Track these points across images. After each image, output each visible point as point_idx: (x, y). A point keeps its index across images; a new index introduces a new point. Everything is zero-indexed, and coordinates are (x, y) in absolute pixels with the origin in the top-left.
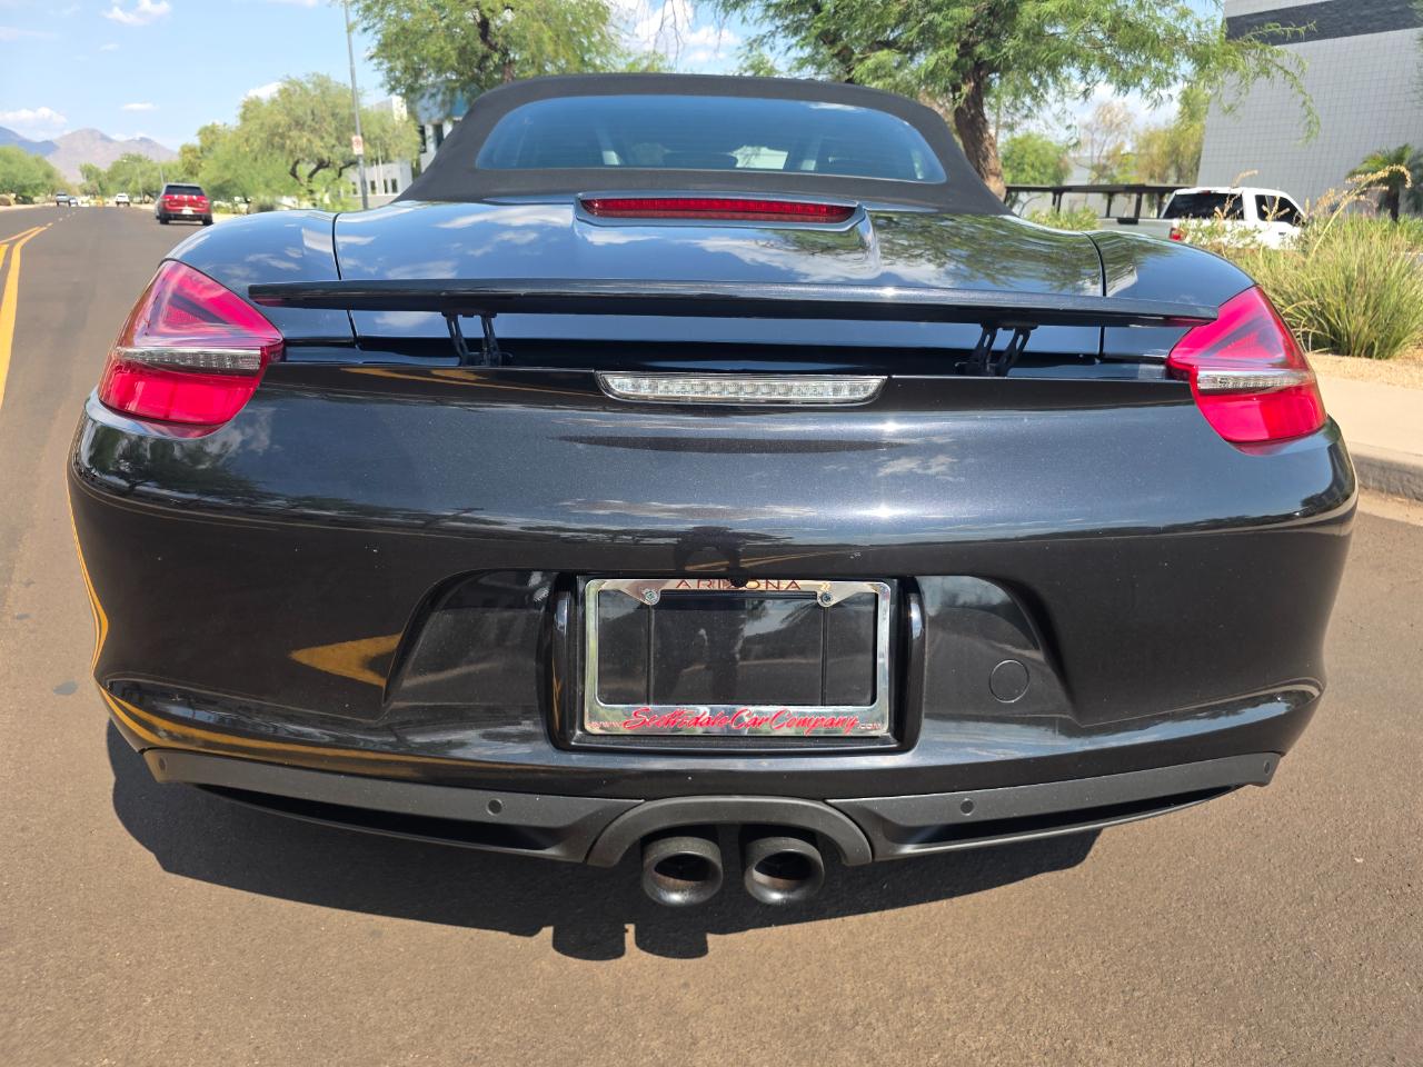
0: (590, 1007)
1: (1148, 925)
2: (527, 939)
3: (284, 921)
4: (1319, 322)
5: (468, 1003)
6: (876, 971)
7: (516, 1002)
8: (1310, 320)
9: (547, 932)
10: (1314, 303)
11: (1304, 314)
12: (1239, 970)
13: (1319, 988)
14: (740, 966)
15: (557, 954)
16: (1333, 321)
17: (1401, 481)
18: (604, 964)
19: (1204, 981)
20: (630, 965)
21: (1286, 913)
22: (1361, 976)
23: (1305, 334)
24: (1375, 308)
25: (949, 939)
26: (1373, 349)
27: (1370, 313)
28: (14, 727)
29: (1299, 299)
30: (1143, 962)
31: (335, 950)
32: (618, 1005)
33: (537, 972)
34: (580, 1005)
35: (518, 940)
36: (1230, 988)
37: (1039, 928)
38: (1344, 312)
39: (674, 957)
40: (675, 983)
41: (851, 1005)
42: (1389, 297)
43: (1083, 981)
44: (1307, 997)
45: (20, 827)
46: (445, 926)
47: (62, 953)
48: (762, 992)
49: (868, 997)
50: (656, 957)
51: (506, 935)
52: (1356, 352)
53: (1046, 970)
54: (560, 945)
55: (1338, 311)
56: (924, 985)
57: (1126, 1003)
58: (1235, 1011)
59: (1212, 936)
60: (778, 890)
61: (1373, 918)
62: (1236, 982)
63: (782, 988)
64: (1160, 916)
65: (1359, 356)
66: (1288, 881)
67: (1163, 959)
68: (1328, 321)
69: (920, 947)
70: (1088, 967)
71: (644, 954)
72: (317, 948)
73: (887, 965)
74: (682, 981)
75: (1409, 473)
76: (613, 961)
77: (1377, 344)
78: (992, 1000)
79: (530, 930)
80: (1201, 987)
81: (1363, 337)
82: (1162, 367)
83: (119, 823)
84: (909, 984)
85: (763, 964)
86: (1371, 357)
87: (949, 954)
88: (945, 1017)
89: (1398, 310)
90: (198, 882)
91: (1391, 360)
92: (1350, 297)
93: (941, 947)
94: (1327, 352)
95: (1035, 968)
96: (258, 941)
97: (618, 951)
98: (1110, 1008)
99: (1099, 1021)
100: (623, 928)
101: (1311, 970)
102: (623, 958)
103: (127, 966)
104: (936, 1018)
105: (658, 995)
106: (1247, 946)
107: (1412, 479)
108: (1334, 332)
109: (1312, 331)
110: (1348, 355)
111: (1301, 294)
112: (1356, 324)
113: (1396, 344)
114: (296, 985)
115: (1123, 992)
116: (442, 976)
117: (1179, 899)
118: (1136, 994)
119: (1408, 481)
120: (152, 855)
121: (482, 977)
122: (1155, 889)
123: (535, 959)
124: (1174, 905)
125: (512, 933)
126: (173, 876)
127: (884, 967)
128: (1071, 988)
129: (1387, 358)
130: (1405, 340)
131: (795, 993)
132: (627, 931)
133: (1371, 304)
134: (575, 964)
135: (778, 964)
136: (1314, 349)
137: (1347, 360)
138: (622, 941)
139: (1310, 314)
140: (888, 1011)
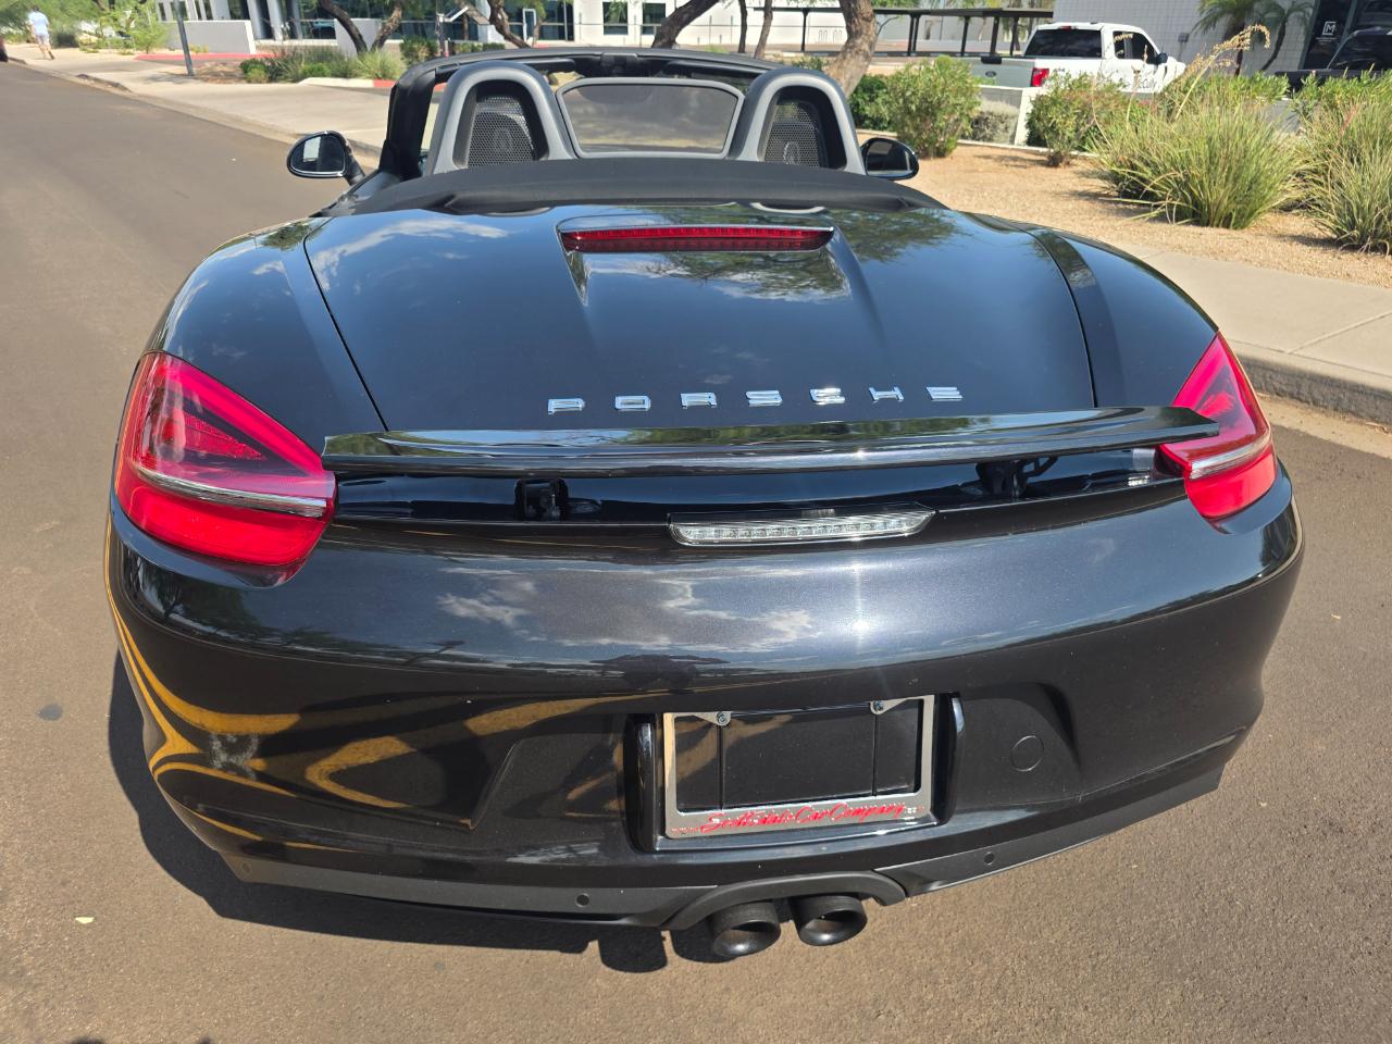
0: (649, 1022)
1: (1102, 887)
2: (578, 956)
3: (350, 961)
4: (1183, 193)
5: (541, 1030)
6: (885, 958)
7: (584, 1024)
8: (1175, 191)
9: (594, 946)
10: (1180, 175)
11: (1169, 186)
12: (1179, 925)
13: (1243, 936)
14: (770, 965)
15: (608, 969)
16: (1196, 193)
17: (1264, 376)
18: (652, 975)
19: (1153, 939)
20: (674, 974)
21: (1211, 865)
22: (1275, 923)
23: (1171, 206)
24: (1235, 180)
25: (941, 919)
26: (1230, 220)
27: (1230, 185)
28: (11, 762)
29: (1166, 170)
30: (1102, 925)
31: (406, 986)
32: (673, 1017)
33: (595, 991)
34: (639, 1019)
35: (570, 958)
36: (1174, 943)
37: (1014, 900)
38: (1206, 184)
39: (711, 962)
40: (718, 989)
41: (871, 995)
42: (1248, 169)
43: (1056, 950)
44: (1235, 946)
45: (59, 881)
47: (148, 1018)
48: (794, 989)
49: (883, 985)
50: (696, 963)
51: (555, 954)
52: (1216, 222)
53: (1025, 942)
54: (611, 959)
55: (1201, 182)
56: (928, 967)
57: (1094, 967)
58: (1180, 966)
59: (1154, 893)
61: (1279, 862)
62: (1178, 937)
63: (810, 983)
64: (1110, 877)
65: (1218, 226)
66: (1209, 831)
67: (1118, 921)
68: (1191, 193)
69: (917, 929)
70: (1058, 935)
71: (685, 961)
72: (389, 987)
73: (894, 950)
74: (723, 986)
75: (1272, 370)
76: (659, 971)
77: (1234, 214)
78: (985, 977)
79: (579, 948)
80: (1151, 945)
81: (1222, 208)
82: (1152, 452)
83: (158, 867)
84: (915, 968)
85: (788, 961)
86: (1228, 227)
87: (943, 935)
88: (950, 997)
89: (1255, 181)
90: (256, 926)
91: (1246, 229)
92: (1212, 168)
93: (936, 928)
94: (1187, 224)
95: (1016, 941)
96: (332, 985)
97: (659, 962)
98: (1082, 973)
99: (1074, 987)
100: (660, 935)
101: (1235, 919)
102: (668, 968)
103: (216, 1025)
104: (942, 1000)
105: (705, 1003)
106: (1183, 900)
107: (1274, 376)
108: (1196, 203)
109: (1176, 203)
110: (1207, 225)
111: (1168, 165)
112: (1218, 194)
113: (1251, 214)
114: (381, 1029)
115: (1090, 956)
116: (510, 1004)
117: (1123, 858)
118: (1101, 957)
119: (1271, 377)
120: (203, 900)
121: (546, 1001)
122: (1103, 850)
123: (590, 977)
124: (1120, 865)
125: (564, 950)
126: (230, 921)
127: (891, 953)
128: (1048, 956)
129: (1242, 228)
130: (1260, 210)
131: (822, 988)
132: (664, 939)
133: (1231, 178)
134: (626, 978)
135: (802, 959)
136: (1177, 221)
137: (1207, 230)
138: (662, 950)
139: (1175, 185)
140: (902, 998)
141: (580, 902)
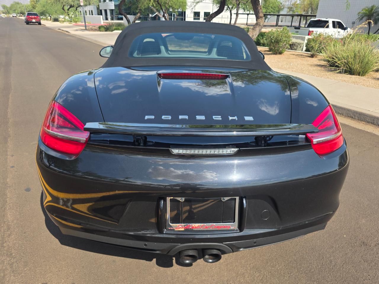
0: (166, 280)
1: (295, 255)
2: (150, 262)
3: (92, 258)
4: (346, 66)
5: (138, 280)
6: (232, 269)
7: (149, 280)
8: (344, 65)
9: (155, 260)
10: (346, 61)
11: (343, 64)
12: (315, 267)
13: (333, 272)
14: (200, 269)
15: (157, 266)
16: (350, 66)
17: (364, 118)
18: (168, 269)
19: (307, 270)
20: (174, 269)
21: (327, 251)
22: (343, 269)
23: (343, 69)
24: (361, 63)
25: (249, 260)
26: (360, 73)
27: (360, 64)
28: (17, 202)
29: (342, 59)
30: (293, 265)
31: (105, 266)
32: (173, 280)
33: (153, 271)
34: (164, 280)
35: (148, 262)
36: (313, 272)
37: (270, 256)
38: (353, 64)
39: (185, 266)
40: (185, 274)
41: (226, 279)
42: (365, 60)
43: (279, 271)
44: (330, 274)
45: (24, 232)
46: (130, 259)
47: (40, 268)
48: (206, 275)
49: (230, 276)
50: (181, 267)
51: (144, 261)
52: (356, 74)
53: (271, 268)
54: (158, 264)
55: (352, 63)
56: (243, 273)
57: (289, 276)
58: (314, 278)
59: (309, 258)
60: (211, 259)
61: (347, 252)
62: (314, 270)
63: (210, 274)
64: (298, 253)
65: (356, 75)
66: (328, 242)
67: (298, 265)
68: (349, 66)
69: (242, 262)
70: (281, 267)
71: (178, 266)
72: (101, 266)
73: (235, 267)
74: (187, 273)
76: (171, 268)
77: (361, 72)
78: (258, 277)
79: (150, 260)
80: (306, 272)
81: (358, 70)
82: (304, 136)
83: (48, 231)
84: (239, 273)
85: (205, 268)
86: (359, 75)
87: (249, 264)
88: (248, 281)
89: (367, 63)
90: (70, 247)
91: (365, 76)
92: (355, 59)
93: (247, 262)
94: (348, 74)
95: (269, 268)
96: (86, 264)
97: (171, 265)
98: (285, 278)
99: (283, 281)
100: (172, 258)
101: (331, 267)
102: (173, 267)
103: (56, 271)
104: (246, 281)
105: (182, 277)
106: (317, 261)
107: (367, 117)
108: (350, 69)
109: (344, 68)
110: (353, 75)
111: (342, 58)
112: (356, 67)
113: (366, 72)
114: (97, 276)
115: (288, 274)
116: (131, 273)
117: (302, 248)
118: (292, 274)
119: (366, 118)
120: (57, 240)
121: (140, 273)
122: (297, 245)
123: (152, 267)
124: (301, 249)
125: (147, 260)
126: (64, 246)
127: (234, 268)
128: (277, 273)
129: (364, 76)
130: (369, 71)
131: (213, 275)
132: (173, 259)
133: (360, 62)
134: (162, 269)
135: (209, 268)
136: (345, 73)
137: (353, 76)
138: (172, 262)
139: (344, 64)
140: (235, 280)
141: (145, 246)
